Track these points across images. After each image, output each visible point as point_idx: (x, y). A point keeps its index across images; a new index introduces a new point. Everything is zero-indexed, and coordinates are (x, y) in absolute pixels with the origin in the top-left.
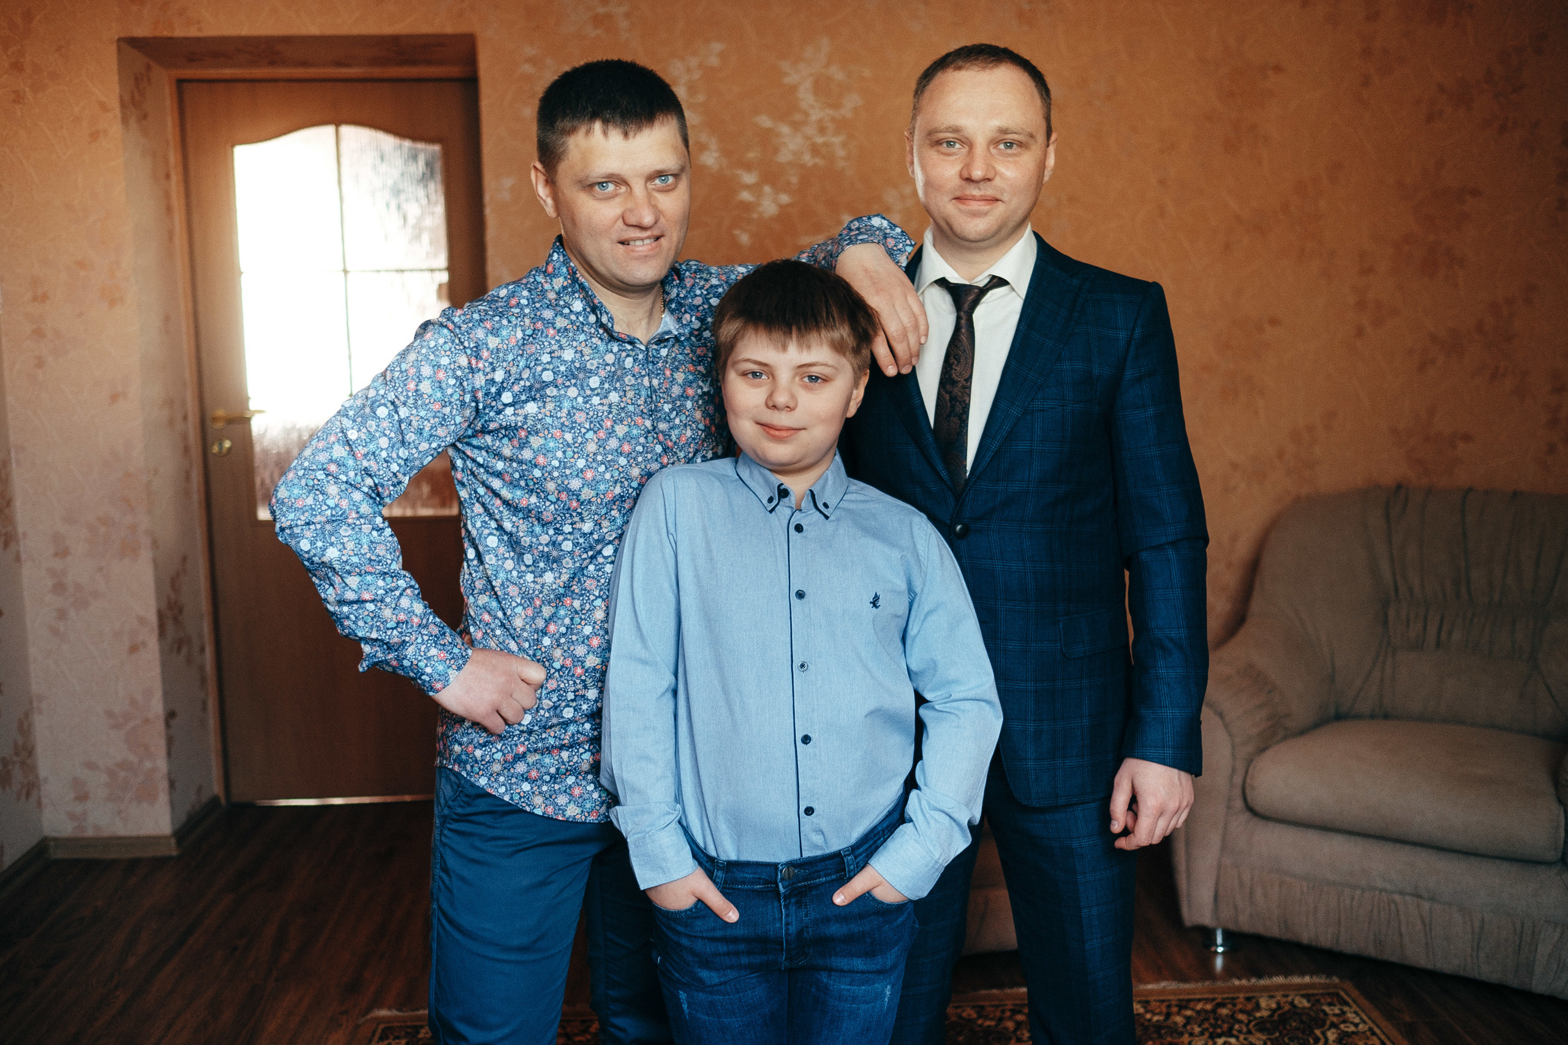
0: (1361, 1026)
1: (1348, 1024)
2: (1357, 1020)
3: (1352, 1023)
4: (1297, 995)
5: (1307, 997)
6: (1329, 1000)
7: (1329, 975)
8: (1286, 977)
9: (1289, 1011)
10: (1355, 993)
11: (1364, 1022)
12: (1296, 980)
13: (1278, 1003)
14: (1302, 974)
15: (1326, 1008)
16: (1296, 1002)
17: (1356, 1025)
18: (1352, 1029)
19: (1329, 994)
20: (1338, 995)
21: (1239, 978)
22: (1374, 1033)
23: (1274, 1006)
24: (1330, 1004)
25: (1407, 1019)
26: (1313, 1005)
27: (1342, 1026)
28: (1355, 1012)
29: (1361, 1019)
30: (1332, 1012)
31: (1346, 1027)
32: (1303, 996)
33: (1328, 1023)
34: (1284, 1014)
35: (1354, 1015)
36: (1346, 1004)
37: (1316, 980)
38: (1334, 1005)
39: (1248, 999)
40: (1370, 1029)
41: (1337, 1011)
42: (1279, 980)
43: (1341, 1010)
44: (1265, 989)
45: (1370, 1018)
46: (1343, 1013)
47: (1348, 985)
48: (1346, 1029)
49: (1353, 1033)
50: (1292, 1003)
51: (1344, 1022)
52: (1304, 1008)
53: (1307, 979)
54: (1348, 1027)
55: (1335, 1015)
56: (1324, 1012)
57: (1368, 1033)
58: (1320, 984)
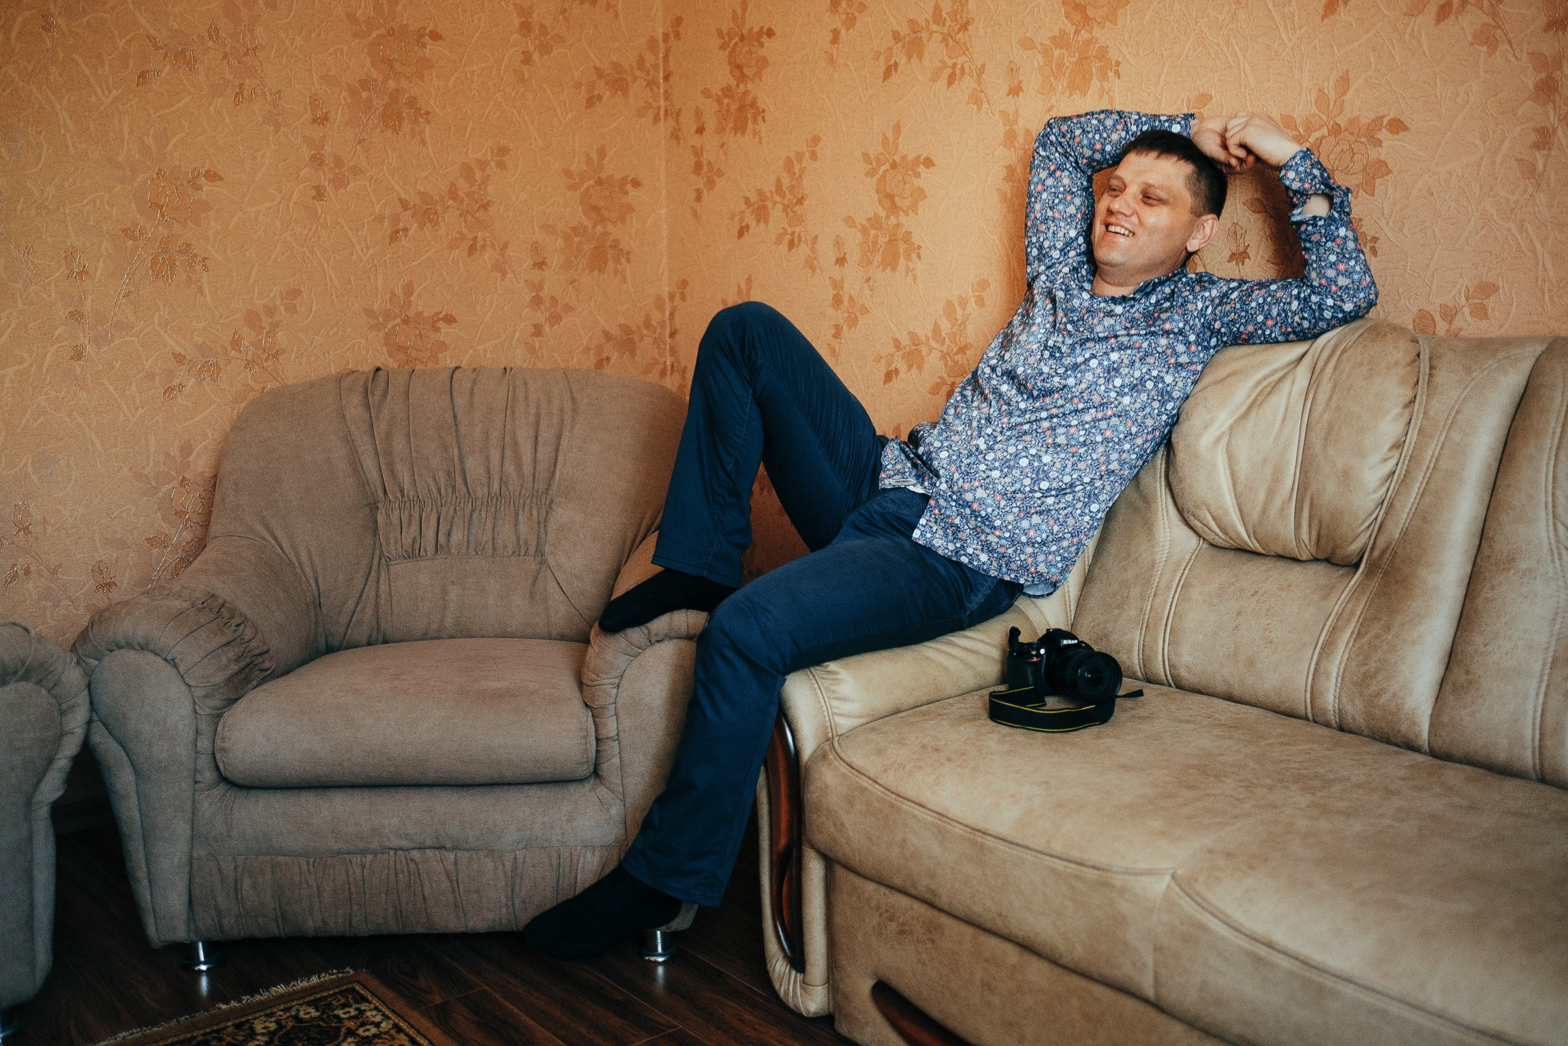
0: (383, 1025)
1: (368, 1027)
2: (378, 1018)
3: (373, 1023)
4: (301, 1005)
5: (314, 1003)
6: (343, 1001)
7: (340, 967)
8: (287, 983)
9: (293, 1027)
10: (374, 983)
11: (388, 1018)
12: (302, 984)
13: (278, 1022)
14: (308, 975)
15: (340, 1012)
16: (302, 1014)
17: (377, 1025)
18: (374, 1030)
19: (340, 993)
20: (353, 990)
21: (227, 1002)
22: (400, 1030)
23: (273, 1026)
24: (344, 1006)
25: (438, 1000)
26: (323, 1013)
27: (360, 1031)
28: (376, 1008)
29: (384, 1015)
30: (347, 1016)
31: (365, 1031)
32: (309, 1004)
33: (343, 1030)
34: (288, 1032)
35: (374, 1013)
36: (365, 1000)
37: (326, 977)
38: (350, 1006)
39: (238, 1026)
40: (396, 1026)
41: (353, 1013)
42: (281, 989)
43: (357, 1009)
44: (262, 1006)
45: (393, 1011)
46: (361, 1012)
47: (364, 975)
48: (367, 1033)
49: (375, 1036)
50: (296, 1018)
51: (363, 1024)
52: (313, 1019)
53: (315, 980)
54: (368, 1030)
55: (351, 1018)
56: (337, 1017)
57: (393, 1032)
58: (332, 981)
